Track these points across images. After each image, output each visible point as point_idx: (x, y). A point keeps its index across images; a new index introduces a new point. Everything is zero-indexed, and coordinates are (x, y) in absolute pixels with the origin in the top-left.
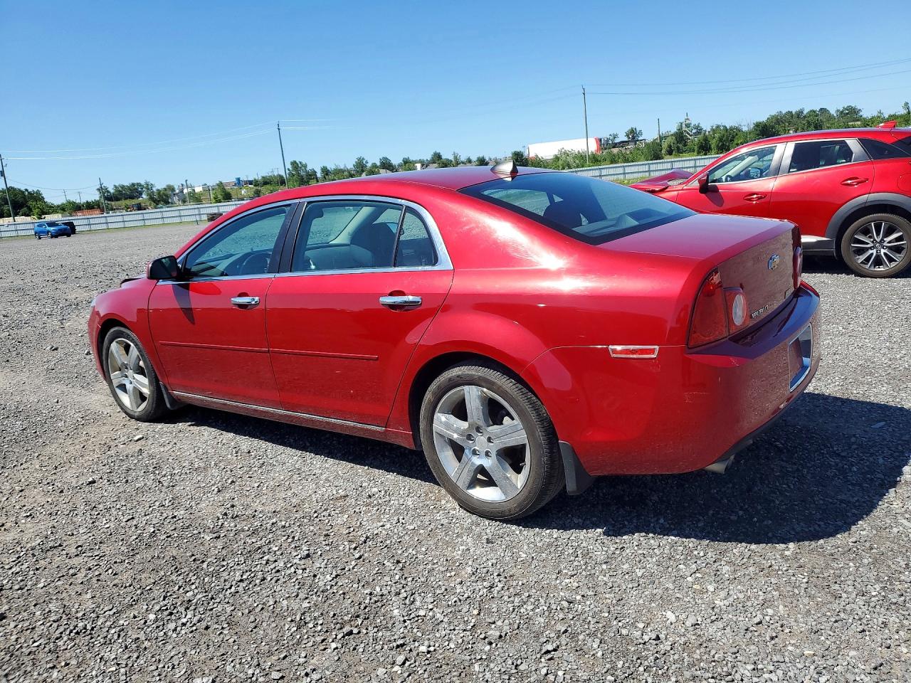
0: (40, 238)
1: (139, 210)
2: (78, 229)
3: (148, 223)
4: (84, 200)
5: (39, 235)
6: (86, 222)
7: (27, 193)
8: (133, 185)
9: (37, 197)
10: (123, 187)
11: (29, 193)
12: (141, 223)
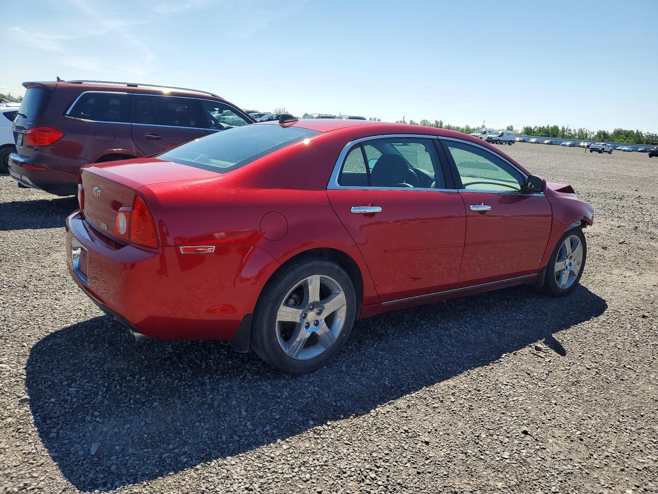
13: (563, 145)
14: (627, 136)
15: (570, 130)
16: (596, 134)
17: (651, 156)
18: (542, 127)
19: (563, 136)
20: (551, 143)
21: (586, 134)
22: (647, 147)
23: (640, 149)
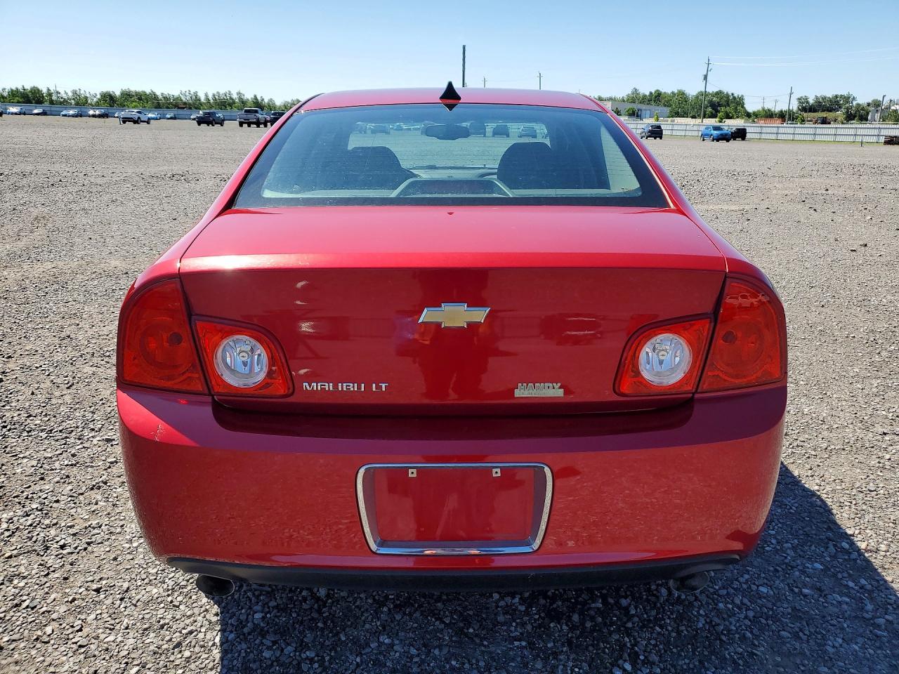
0: (704, 140)
1: (822, 124)
2: (748, 136)
3: (818, 138)
4: (777, 109)
5: (704, 137)
6: (758, 130)
7: (731, 97)
8: (836, 96)
9: (739, 102)
10: (824, 98)
11: (734, 98)
12: (811, 138)
13: (65, 115)
14: (140, 99)
15: (58, 93)
16: (99, 96)
17: (199, 124)
18: (14, 88)
19: (52, 102)
20: (44, 113)
21: (86, 98)
22: (176, 113)
23: (168, 116)
